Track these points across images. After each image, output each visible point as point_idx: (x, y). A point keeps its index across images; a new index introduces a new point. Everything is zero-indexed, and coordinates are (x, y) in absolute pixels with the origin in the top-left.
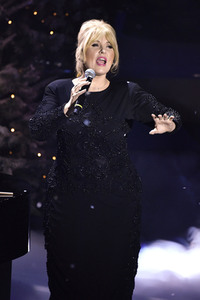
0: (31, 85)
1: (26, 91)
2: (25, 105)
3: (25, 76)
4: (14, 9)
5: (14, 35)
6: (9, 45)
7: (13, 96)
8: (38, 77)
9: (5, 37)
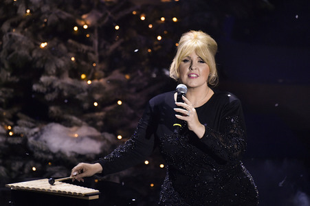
0: (138, 91)
1: (134, 97)
2: (132, 111)
3: (132, 82)
4: (121, 14)
5: (122, 40)
6: (116, 50)
7: (120, 103)
8: (146, 84)
9: (112, 43)
